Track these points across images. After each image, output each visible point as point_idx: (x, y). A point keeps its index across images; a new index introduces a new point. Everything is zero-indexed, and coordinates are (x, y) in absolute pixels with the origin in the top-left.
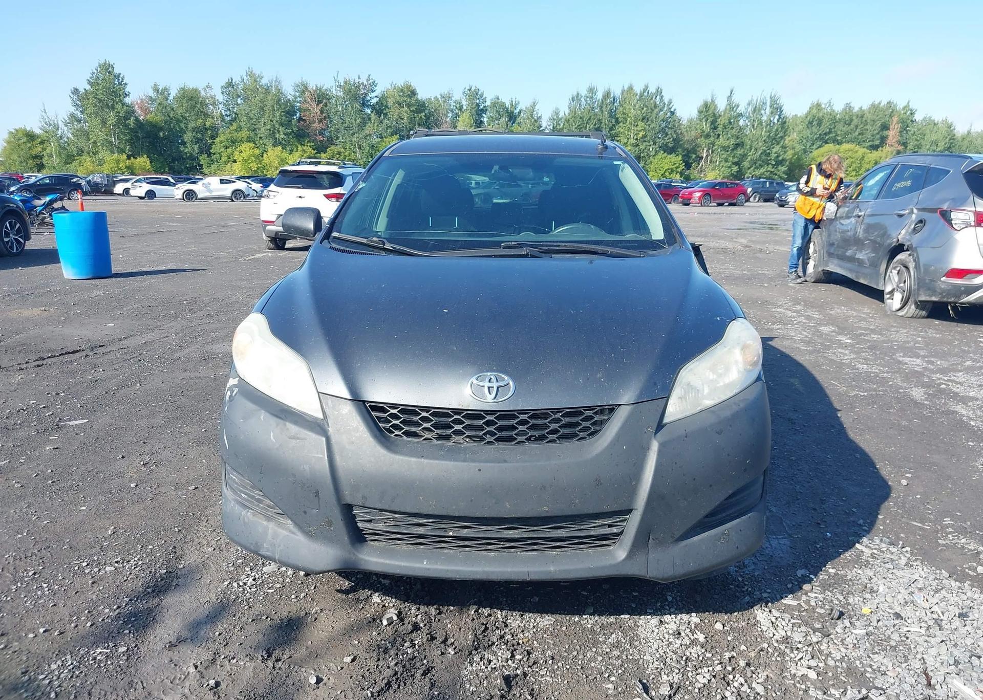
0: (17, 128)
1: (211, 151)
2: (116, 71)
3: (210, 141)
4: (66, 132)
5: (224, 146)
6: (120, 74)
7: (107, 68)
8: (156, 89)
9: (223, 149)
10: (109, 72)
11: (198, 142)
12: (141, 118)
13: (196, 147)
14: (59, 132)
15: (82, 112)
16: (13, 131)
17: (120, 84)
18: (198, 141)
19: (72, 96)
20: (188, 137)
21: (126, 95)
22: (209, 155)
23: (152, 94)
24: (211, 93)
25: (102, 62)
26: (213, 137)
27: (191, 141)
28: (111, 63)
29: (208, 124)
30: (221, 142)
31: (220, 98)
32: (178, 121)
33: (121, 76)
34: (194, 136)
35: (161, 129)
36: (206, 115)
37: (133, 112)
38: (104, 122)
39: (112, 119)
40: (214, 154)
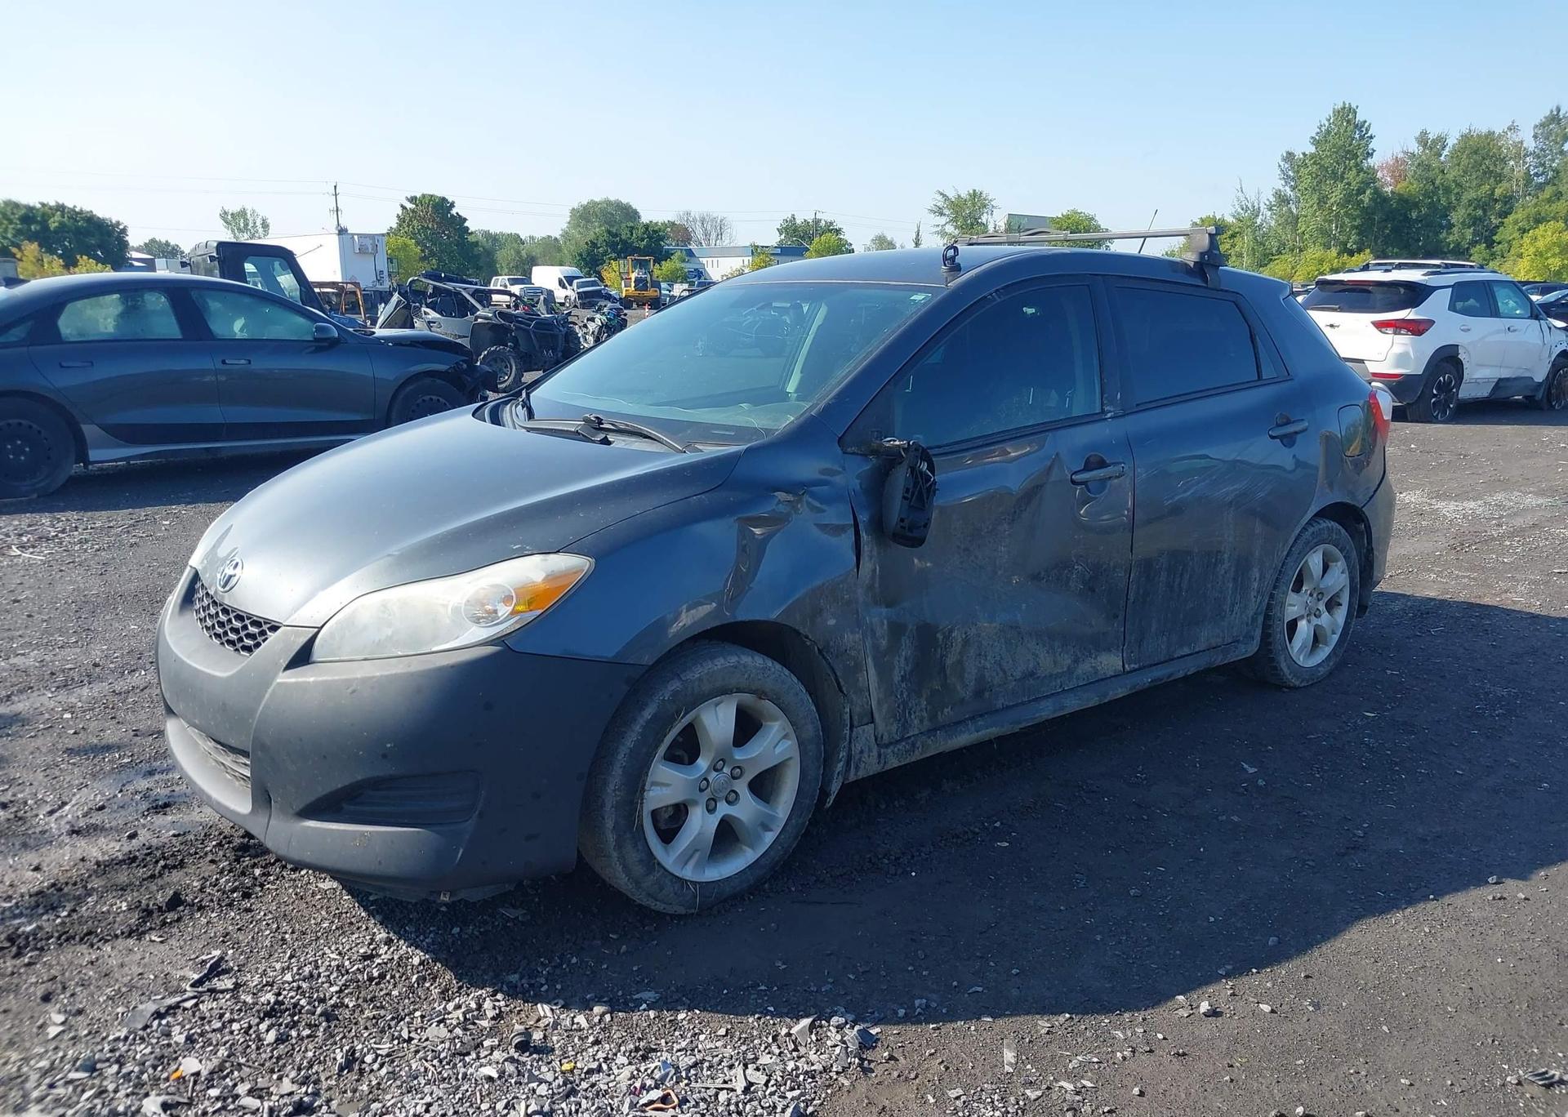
0: (1204, 217)
1: (1494, 238)
2: (1360, 118)
3: (1495, 221)
4: (1267, 219)
5: (1519, 229)
6: (1365, 122)
7: (1346, 115)
8: (1423, 139)
9: (1516, 235)
10: (1348, 122)
11: (1474, 224)
12: (1388, 189)
13: (1469, 234)
14: (1259, 221)
15: (1293, 188)
16: (1198, 222)
17: (1362, 137)
18: (1475, 221)
19: (1282, 164)
20: (1456, 217)
21: (1370, 155)
22: (1490, 244)
23: (1415, 148)
24: (1513, 138)
25: (1340, 106)
26: (1504, 214)
27: (1464, 222)
28: (1354, 106)
29: (1498, 192)
30: (1516, 222)
31: (1530, 144)
32: (1447, 190)
33: (1366, 125)
34: (1469, 214)
35: (1416, 205)
36: (1499, 178)
37: (1374, 180)
38: (1322, 201)
39: (1336, 194)
40: (1499, 243)
